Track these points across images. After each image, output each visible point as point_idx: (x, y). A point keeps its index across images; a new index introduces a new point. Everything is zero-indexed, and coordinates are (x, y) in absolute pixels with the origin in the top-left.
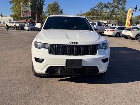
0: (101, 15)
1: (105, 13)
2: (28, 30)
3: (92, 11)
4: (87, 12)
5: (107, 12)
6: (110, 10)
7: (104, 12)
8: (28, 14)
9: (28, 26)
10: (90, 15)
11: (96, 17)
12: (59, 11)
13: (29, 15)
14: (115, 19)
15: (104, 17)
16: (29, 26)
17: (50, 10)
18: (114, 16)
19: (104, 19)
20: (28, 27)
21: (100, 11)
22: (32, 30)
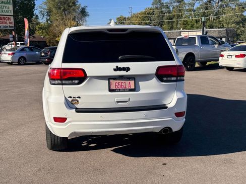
0: (179, 17)
1: (190, 10)
2: (10, 64)
3: (157, 8)
4: (144, 11)
5: (195, 8)
6: (201, 3)
7: (187, 8)
8: (8, 22)
9: (10, 52)
10: (152, 18)
11: (169, 23)
12: (78, 11)
13: (10, 23)
14: (214, 24)
15: (187, 21)
16: (13, 54)
17: (54, 10)
18: (212, 17)
19: (187, 26)
20: (11, 56)
21: (177, 6)
22: (22, 61)
